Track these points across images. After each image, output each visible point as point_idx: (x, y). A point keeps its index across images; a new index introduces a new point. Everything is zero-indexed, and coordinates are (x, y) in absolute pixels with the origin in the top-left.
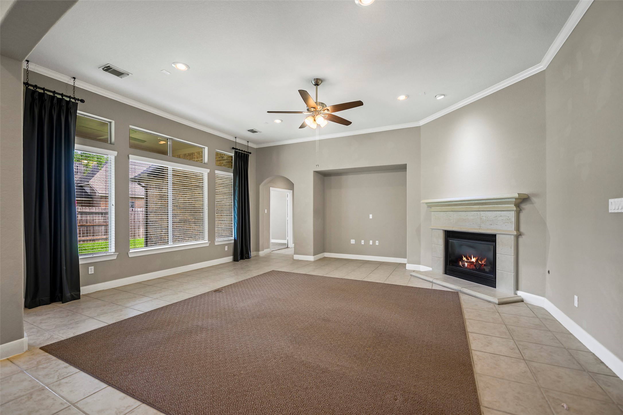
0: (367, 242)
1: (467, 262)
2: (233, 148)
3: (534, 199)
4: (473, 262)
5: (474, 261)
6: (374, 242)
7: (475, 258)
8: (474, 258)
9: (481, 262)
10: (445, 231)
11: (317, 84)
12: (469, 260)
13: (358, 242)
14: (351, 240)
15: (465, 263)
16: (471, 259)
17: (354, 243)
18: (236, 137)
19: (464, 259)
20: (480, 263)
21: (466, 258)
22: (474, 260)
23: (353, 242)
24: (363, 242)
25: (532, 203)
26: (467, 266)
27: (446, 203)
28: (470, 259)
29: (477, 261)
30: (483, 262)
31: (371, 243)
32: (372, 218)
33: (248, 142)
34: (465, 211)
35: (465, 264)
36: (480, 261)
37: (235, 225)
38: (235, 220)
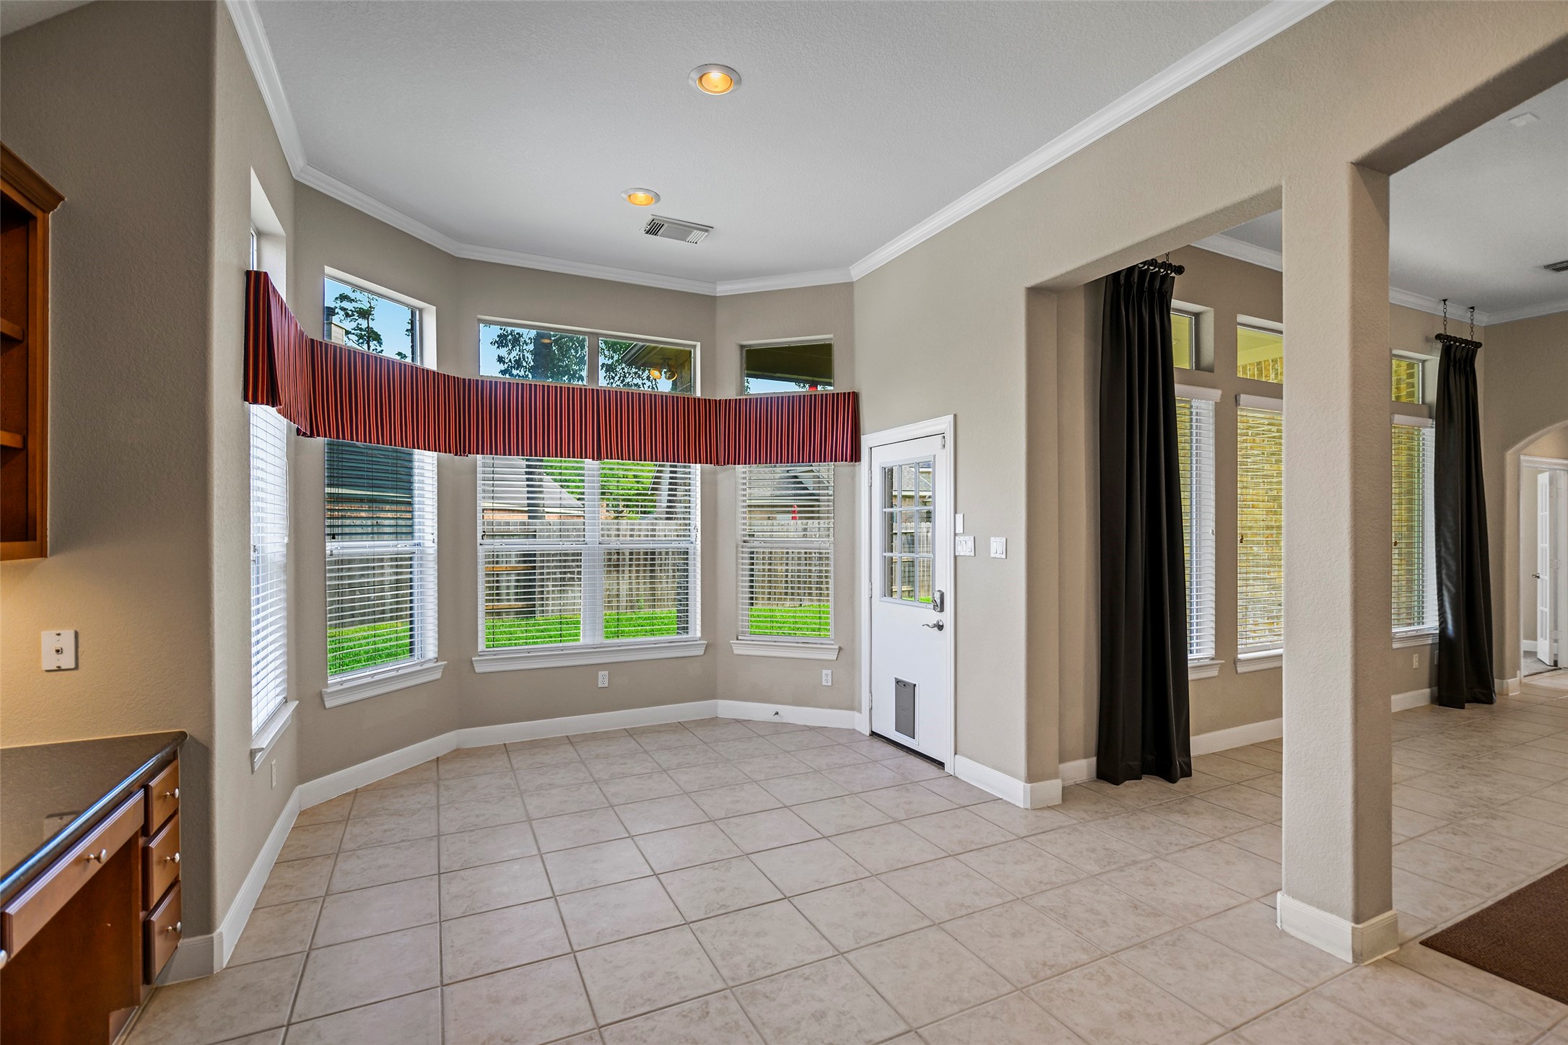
2: (1439, 337)
18: (1445, 301)
33: (1472, 308)
37: (1447, 587)
38: (1444, 572)
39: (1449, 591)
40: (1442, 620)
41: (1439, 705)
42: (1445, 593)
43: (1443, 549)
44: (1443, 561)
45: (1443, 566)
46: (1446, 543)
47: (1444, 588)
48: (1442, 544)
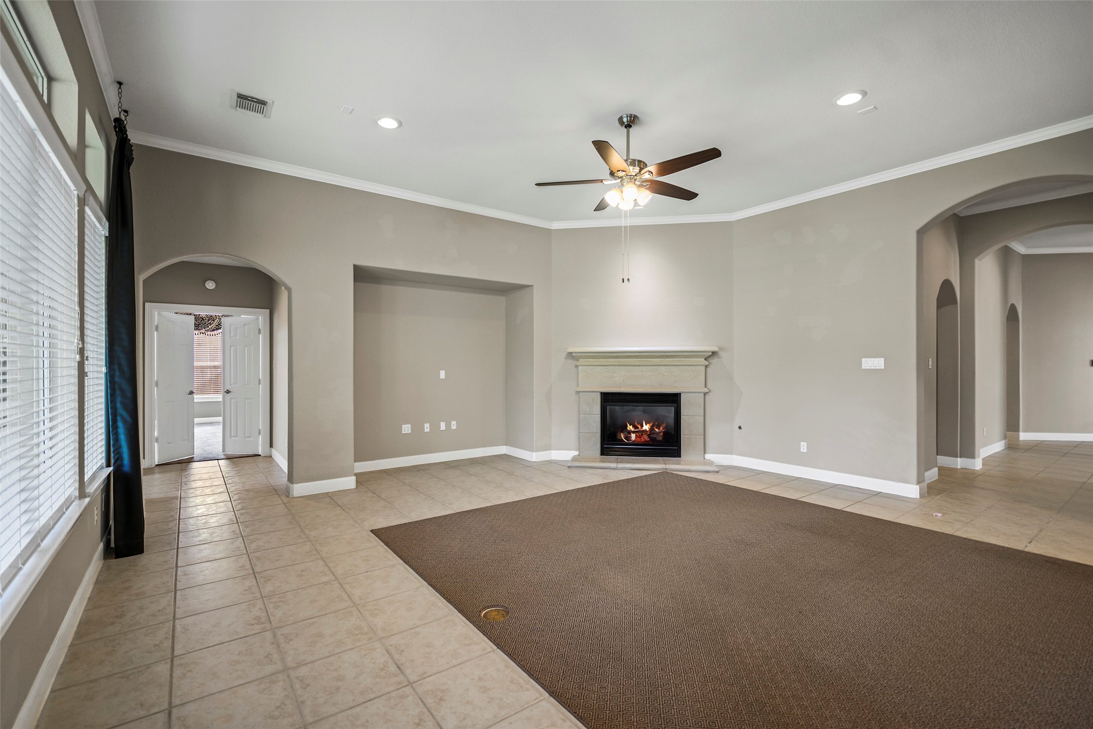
0: (435, 427)
1: (634, 432)
3: (722, 354)
4: (645, 431)
5: (648, 430)
6: (448, 425)
7: (649, 424)
8: (646, 425)
9: (659, 429)
10: (601, 393)
11: (628, 126)
12: (638, 428)
13: (417, 429)
14: (403, 426)
15: (632, 434)
16: (642, 426)
17: (410, 432)
19: (630, 428)
20: (657, 430)
21: (633, 427)
22: (646, 427)
23: (406, 429)
24: (427, 427)
25: (720, 358)
26: (636, 438)
27: (605, 354)
28: (640, 427)
29: (652, 429)
30: (661, 428)
31: (443, 426)
32: (444, 378)
34: (639, 366)
35: (631, 437)
36: (656, 428)
37: (122, 416)
38: (119, 399)
39: (125, 421)
40: (117, 457)
41: (117, 557)
42: (120, 424)
43: (117, 373)
44: (117, 386)
45: (118, 392)
46: (120, 365)
47: (119, 418)
48: (116, 367)
